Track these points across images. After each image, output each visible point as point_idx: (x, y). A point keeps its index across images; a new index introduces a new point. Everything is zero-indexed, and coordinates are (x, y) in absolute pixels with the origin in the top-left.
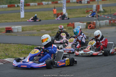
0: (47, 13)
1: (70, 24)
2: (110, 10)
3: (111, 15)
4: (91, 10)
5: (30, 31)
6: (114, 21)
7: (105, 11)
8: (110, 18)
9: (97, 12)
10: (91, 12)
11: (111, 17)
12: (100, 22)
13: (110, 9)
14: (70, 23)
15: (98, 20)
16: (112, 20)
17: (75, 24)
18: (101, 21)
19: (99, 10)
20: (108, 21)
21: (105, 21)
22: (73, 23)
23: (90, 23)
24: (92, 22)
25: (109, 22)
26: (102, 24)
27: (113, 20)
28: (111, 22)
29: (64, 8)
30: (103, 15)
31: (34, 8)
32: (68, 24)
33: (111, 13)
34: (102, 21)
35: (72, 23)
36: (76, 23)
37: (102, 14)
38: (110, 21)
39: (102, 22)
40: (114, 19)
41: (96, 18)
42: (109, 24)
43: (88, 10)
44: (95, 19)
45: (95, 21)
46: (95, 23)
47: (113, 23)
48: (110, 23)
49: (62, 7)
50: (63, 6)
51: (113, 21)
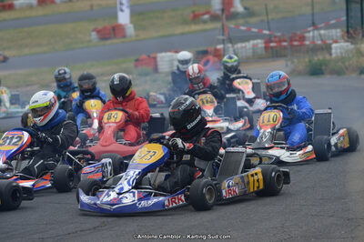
0: (68, 27)
1: (142, 60)
2: (266, 9)
3: (268, 22)
4: (207, 13)
5: (18, 87)
6: (280, 41)
7: (249, 13)
8: (266, 32)
9: (224, 16)
10: (206, 17)
11: (269, 30)
12: (236, 46)
13: (266, 5)
14: (144, 56)
15: (231, 40)
16: (273, 39)
17: (158, 59)
18: (239, 45)
19: (232, 10)
20: (260, 43)
21: (252, 42)
22: (152, 55)
23: (205, 53)
24: (211, 49)
25: (263, 45)
26: (244, 54)
27: (277, 39)
28: (272, 44)
29: (122, 10)
30: (243, 26)
31: (28, 13)
32: (137, 60)
33: (270, 17)
34: (243, 45)
35: (149, 56)
36: (163, 54)
37: (240, 21)
38: (267, 42)
39: (242, 47)
40: (279, 34)
41: (223, 35)
42: (264, 53)
43: (197, 13)
44: (221, 37)
45: (220, 47)
46: (222, 52)
47: (275, 47)
48: (266, 48)
49: (116, 7)
50: (118, 6)
51: (276, 42)
